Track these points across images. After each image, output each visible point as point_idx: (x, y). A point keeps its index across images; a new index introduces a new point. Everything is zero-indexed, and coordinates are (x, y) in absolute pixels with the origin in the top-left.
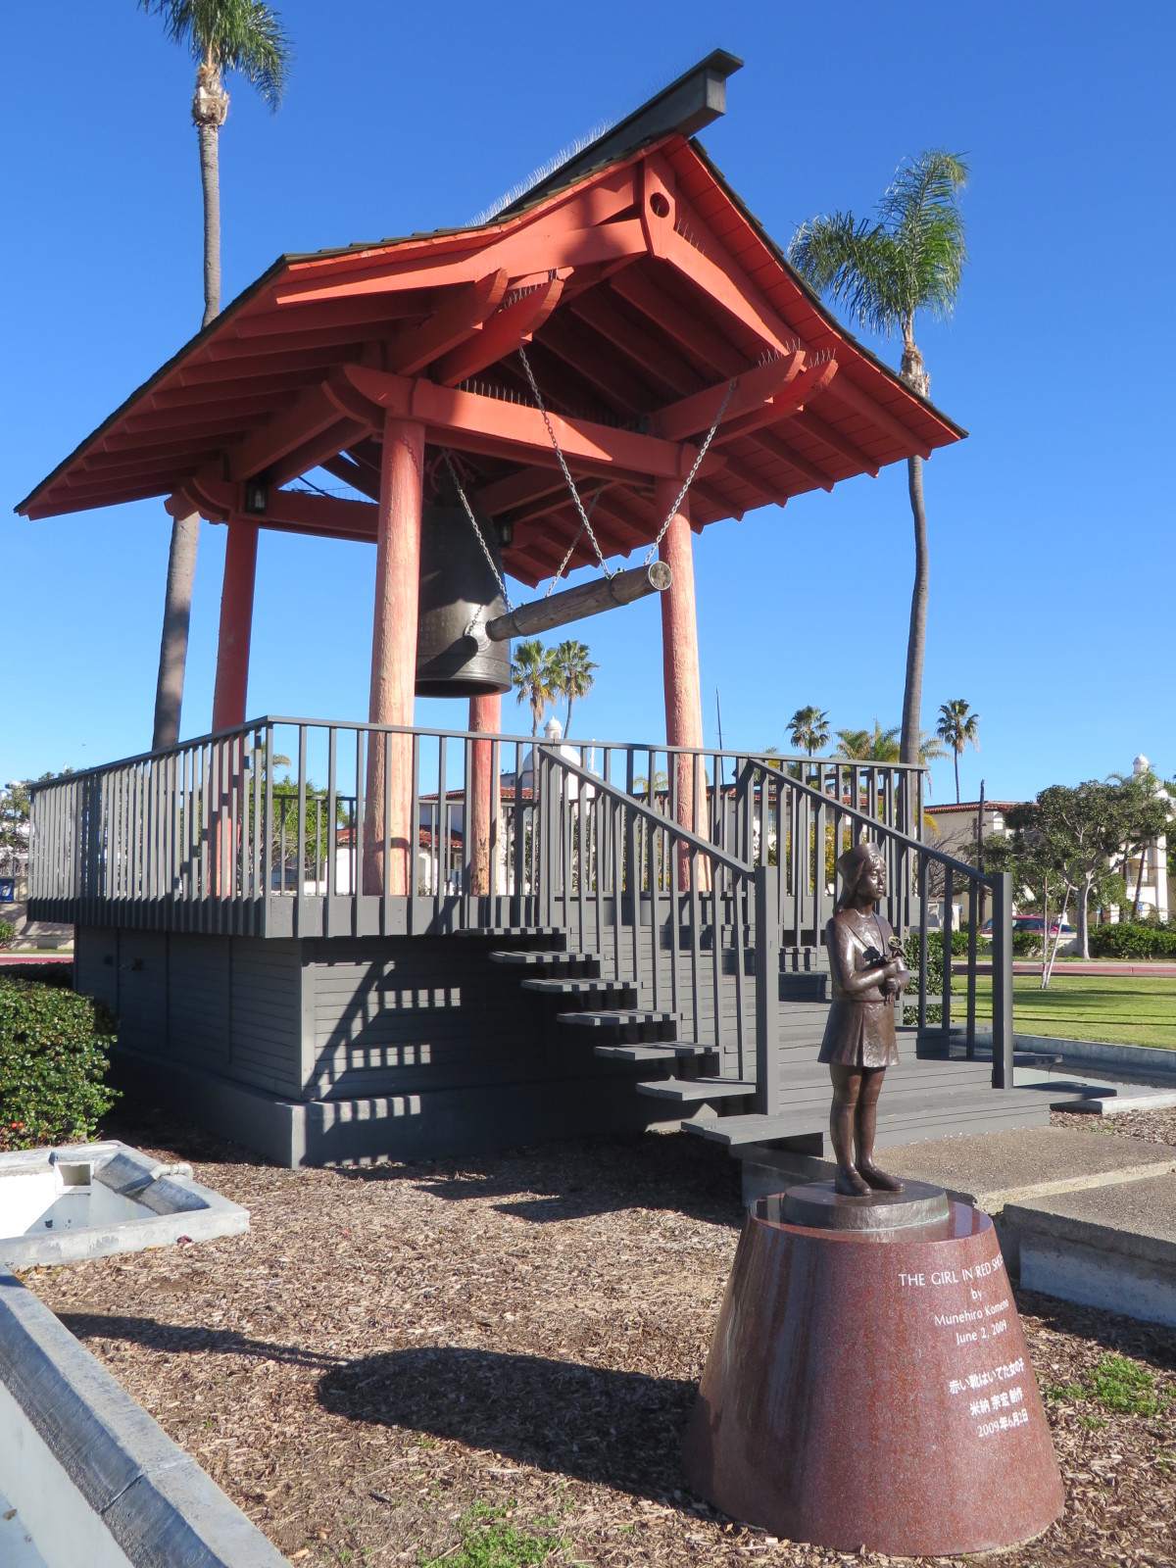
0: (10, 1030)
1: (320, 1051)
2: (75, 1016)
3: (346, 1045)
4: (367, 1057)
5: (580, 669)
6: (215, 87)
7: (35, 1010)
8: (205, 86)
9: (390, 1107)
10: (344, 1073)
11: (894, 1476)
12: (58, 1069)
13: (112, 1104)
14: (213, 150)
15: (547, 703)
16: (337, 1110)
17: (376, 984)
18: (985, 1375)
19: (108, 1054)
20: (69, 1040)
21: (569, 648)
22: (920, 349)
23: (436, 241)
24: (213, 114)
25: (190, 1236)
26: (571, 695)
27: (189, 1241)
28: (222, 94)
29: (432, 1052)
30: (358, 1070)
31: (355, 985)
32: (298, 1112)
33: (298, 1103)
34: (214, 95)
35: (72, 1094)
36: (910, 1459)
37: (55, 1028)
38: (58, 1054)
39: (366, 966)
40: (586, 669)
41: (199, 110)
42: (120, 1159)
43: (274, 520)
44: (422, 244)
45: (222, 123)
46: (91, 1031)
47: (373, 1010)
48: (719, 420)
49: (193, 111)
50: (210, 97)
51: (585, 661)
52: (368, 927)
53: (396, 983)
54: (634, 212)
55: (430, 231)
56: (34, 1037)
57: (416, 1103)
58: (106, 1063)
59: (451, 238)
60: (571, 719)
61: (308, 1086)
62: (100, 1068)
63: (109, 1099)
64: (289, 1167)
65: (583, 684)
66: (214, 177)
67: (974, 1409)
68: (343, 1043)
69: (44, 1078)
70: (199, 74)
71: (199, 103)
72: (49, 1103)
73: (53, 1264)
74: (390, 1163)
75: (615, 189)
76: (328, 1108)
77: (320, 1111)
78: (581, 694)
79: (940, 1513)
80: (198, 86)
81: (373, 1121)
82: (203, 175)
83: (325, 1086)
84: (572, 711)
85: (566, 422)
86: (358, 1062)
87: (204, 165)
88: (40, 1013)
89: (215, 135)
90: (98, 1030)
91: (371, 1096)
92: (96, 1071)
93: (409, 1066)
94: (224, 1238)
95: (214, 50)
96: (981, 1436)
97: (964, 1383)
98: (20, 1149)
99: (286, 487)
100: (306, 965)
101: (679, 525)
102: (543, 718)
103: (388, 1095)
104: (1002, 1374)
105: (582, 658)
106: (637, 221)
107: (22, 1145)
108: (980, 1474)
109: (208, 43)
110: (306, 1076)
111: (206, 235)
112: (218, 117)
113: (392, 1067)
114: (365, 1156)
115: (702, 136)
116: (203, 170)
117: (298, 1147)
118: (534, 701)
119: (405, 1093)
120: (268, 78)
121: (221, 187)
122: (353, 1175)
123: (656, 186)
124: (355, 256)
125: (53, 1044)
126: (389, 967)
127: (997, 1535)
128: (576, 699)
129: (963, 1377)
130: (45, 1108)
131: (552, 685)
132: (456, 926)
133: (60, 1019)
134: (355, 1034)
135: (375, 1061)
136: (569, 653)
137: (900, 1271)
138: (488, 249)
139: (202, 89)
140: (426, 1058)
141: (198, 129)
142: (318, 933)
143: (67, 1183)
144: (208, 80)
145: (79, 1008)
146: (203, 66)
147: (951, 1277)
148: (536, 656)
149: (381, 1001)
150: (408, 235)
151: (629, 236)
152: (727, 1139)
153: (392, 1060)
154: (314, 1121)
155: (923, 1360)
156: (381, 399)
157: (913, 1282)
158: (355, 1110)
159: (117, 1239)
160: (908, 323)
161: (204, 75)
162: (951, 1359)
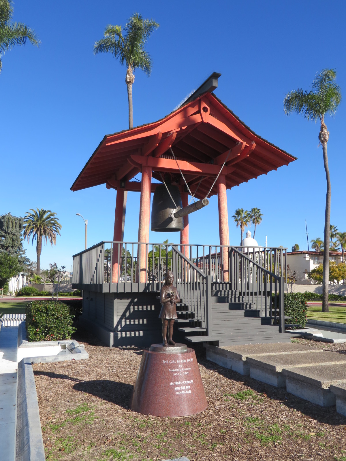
0: (51, 313)
1: (118, 320)
2: (65, 310)
3: (125, 319)
4: (130, 322)
5: (258, 216)
6: (131, 74)
7: (56, 309)
8: (128, 74)
9: (135, 334)
10: (124, 325)
11: (156, 400)
12: (61, 323)
13: (75, 331)
14: (131, 90)
15: (245, 226)
16: (122, 334)
17: (132, 304)
18: (180, 382)
19: (73, 319)
20: (64, 316)
21: (254, 210)
22: (326, 124)
23: (143, 127)
24: (130, 81)
25: (74, 359)
26: (255, 224)
27: (74, 360)
28: (133, 76)
29: (147, 321)
30: (128, 325)
31: (127, 304)
32: (112, 334)
33: (112, 332)
34: (131, 76)
35: (65, 329)
36: (160, 397)
37: (61, 313)
38: (62, 319)
39: (130, 300)
40: (260, 216)
41: (127, 80)
42: (73, 344)
43: (128, 189)
44: (140, 128)
45: (133, 83)
46: (69, 314)
47: (132, 310)
48: (226, 160)
49: (126, 81)
50: (130, 77)
51: (260, 213)
52: (135, 290)
53: (137, 304)
54: (199, 112)
55: (142, 125)
56: (56, 315)
57: (142, 333)
58: (72, 322)
59: (147, 126)
60: (256, 231)
61: (115, 328)
62: (71, 323)
63: (74, 330)
64: (110, 347)
65: (259, 220)
66: (131, 97)
67: (176, 389)
68: (124, 318)
69: (58, 324)
70: (127, 71)
71: (127, 79)
72: (60, 331)
73: (44, 362)
74: (135, 347)
75: (193, 107)
76: (119, 333)
77: (117, 334)
78: (258, 223)
79: (165, 408)
80: (127, 75)
81: (131, 337)
82: (128, 96)
83: (119, 328)
84: (256, 228)
85: (189, 163)
86: (128, 323)
87: (128, 94)
88: (57, 310)
89: (131, 86)
90: (71, 314)
91: (130, 331)
92: (70, 323)
93: (141, 324)
94: (82, 360)
95: (131, 64)
96: (176, 394)
97: (174, 383)
98: (53, 341)
99: (130, 181)
100: (115, 299)
101: (223, 187)
102: (244, 230)
103: (135, 331)
104: (185, 382)
105: (258, 213)
106: (199, 114)
107: (54, 340)
108: (175, 402)
109: (129, 63)
110: (115, 326)
111: (129, 111)
112: (132, 81)
113: (137, 324)
114: (129, 345)
115: (214, 92)
116: (128, 95)
117: (112, 342)
118: (241, 226)
119: (139, 331)
120: (147, 69)
121: (133, 99)
122: (124, 349)
123: (204, 105)
124: (123, 133)
125: (60, 317)
126: (136, 300)
127: (177, 414)
128: (257, 225)
129: (174, 382)
130: (59, 331)
131: (247, 221)
132: (150, 290)
133: (62, 311)
134: (127, 316)
135: (132, 323)
136: (254, 211)
137: (163, 360)
138: (159, 126)
139: (128, 75)
140: (145, 322)
141: (127, 85)
142: (115, 291)
143: (62, 349)
144: (129, 73)
145: (66, 309)
146: (128, 69)
147: (174, 362)
148: (242, 213)
149: (134, 308)
150: (136, 126)
151: (197, 118)
152: (191, 341)
153: (137, 323)
154: (116, 336)
155: (165, 378)
156: (139, 162)
157: (165, 362)
158: (126, 334)
159: (58, 358)
160: (322, 117)
161: (128, 71)
162: (171, 378)
